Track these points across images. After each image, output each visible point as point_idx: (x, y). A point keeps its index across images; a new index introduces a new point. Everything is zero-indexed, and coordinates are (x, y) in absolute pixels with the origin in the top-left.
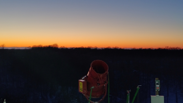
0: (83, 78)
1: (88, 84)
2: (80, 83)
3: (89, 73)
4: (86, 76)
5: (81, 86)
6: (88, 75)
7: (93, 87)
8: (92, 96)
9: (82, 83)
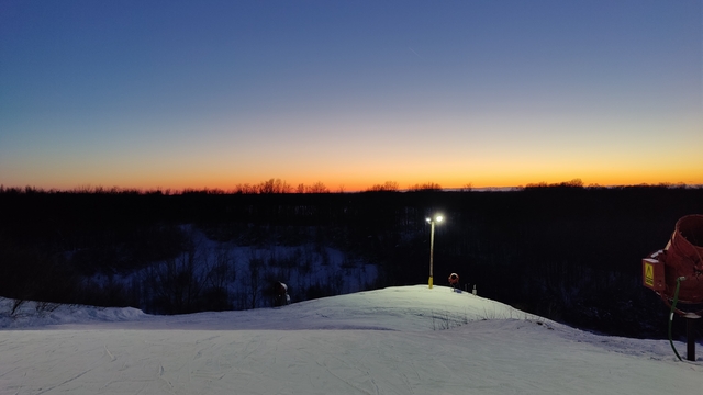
0: (653, 256)
1: (667, 269)
2: (647, 266)
3: (669, 244)
4: (661, 252)
5: (649, 273)
6: (667, 248)
7: (682, 278)
8: (679, 298)
9: (651, 267)
